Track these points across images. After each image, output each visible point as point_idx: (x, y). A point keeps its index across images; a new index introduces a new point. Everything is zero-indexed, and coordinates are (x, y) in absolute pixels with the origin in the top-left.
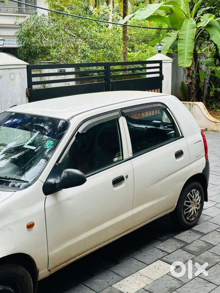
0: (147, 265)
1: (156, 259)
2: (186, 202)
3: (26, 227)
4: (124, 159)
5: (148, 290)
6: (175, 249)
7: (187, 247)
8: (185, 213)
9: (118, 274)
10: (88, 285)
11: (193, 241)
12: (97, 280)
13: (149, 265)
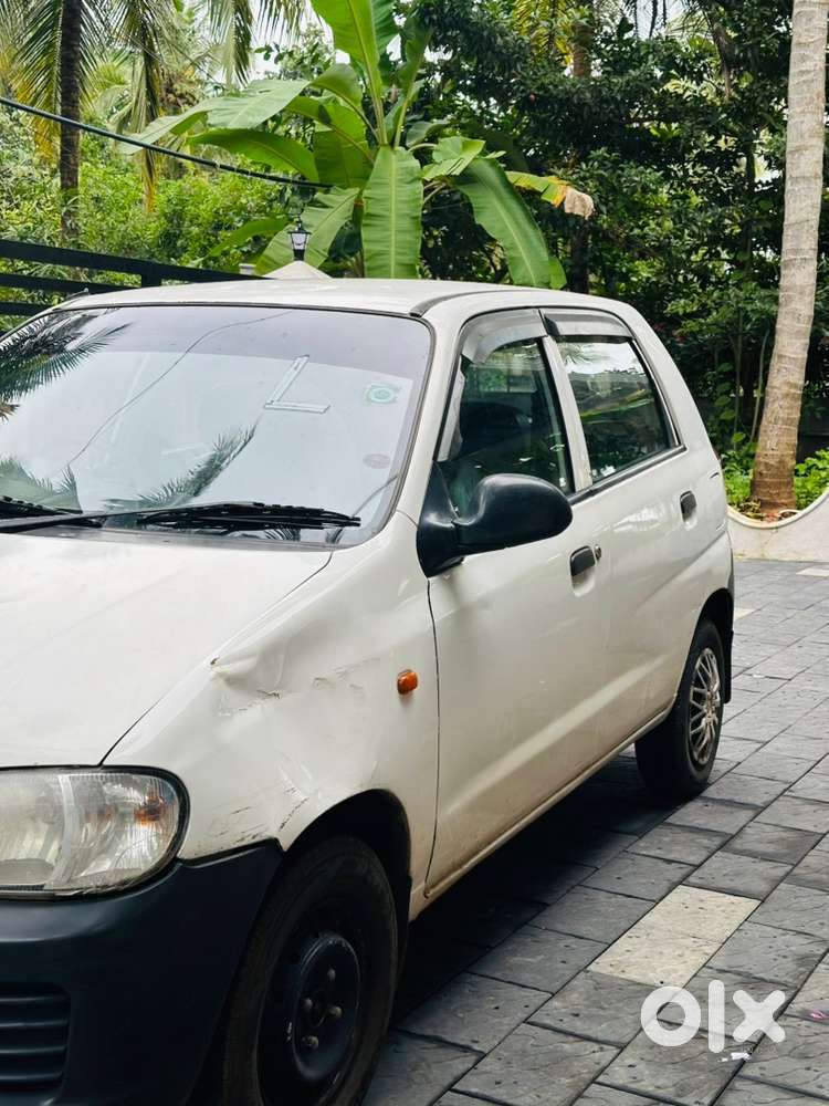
0: (654, 901)
1: (665, 884)
2: (695, 693)
3: (396, 689)
4: (577, 490)
5: (726, 968)
6: (705, 854)
7: (737, 844)
8: (692, 732)
9: (576, 937)
10: (498, 975)
11: (742, 829)
12: (516, 959)
13: (660, 900)
